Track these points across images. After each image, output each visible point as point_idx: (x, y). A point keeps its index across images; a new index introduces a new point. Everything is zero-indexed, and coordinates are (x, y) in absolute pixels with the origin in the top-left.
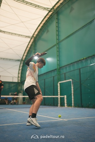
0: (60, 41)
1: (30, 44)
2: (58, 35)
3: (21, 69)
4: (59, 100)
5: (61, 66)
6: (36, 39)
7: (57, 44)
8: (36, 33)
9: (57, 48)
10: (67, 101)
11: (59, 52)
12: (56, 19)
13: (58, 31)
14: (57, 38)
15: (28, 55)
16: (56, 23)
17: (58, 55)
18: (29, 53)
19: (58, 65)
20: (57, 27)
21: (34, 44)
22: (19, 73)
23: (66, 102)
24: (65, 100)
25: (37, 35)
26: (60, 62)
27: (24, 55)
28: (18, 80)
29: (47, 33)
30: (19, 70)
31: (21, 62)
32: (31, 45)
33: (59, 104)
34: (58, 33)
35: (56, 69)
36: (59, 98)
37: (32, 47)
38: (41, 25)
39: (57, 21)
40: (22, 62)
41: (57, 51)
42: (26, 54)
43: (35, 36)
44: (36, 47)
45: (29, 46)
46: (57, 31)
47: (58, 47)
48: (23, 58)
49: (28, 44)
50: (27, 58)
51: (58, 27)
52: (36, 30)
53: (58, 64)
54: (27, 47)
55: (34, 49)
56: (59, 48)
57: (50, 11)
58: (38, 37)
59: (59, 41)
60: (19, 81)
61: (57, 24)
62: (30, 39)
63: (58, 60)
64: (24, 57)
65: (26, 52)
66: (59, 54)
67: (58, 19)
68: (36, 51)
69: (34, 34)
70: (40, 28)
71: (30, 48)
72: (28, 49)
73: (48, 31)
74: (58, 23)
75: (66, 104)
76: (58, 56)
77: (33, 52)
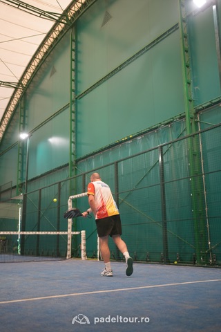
0: (79, 94)
1: (15, 102)
2: (75, 81)
4: (69, 242)
5: (79, 157)
6: (28, 91)
7: (72, 102)
8: (28, 76)
9: (72, 112)
10: (86, 245)
11: (75, 121)
12: (73, 40)
13: (75, 70)
14: (73, 88)
15: (9, 130)
16: (72, 50)
17: (73, 129)
18: (12, 124)
19: (71, 154)
20: (72, 60)
21: (22, 103)
23: (83, 247)
24: (83, 242)
25: (30, 81)
26: (76, 147)
29: (51, 75)
32: (17, 106)
33: (69, 253)
34: (76, 76)
35: (67, 165)
36: (69, 237)
37: (17, 111)
38: (40, 56)
39: (73, 48)
41: (72, 120)
42: (3, 128)
43: (24, 82)
44: (27, 111)
45: (12, 108)
46: (72, 70)
47: (73, 109)
49: (9, 104)
51: (76, 60)
52: (28, 67)
53: (73, 152)
54: (7, 110)
55: (21, 116)
56: (76, 112)
57: (58, 22)
58: (31, 85)
59: (76, 94)
61: (73, 53)
62: (13, 89)
63: (71, 142)
65: (5, 122)
66: (76, 127)
67: (76, 41)
68: (26, 119)
69: (22, 78)
70: (36, 62)
71: (14, 112)
72: (9, 115)
73: (54, 72)
74: (76, 50)
75: (83, 253)
76: (72, 131)
77: (21, 124)
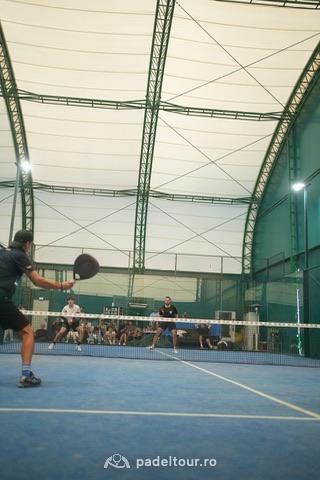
1: (279, 139)
3: (250, 229)
6: (298, 121)
8: (297, 100)
15: (273, 180)
18: (276, 171)
21: (291, 138)
22: (245, 244)
25: (301, 105)
27: (258, 182)
28: (243, 269)
30: (246, 232)
31: (251, 204)
32: (283, 144)
37: (284, 151)
40: (254, 206)
42: (264, 178)
43: (293, 109)
44: (298, 150)
45: (275, 148)
48: (255, 191)
49: (272, 143)
50: (269, 190)
52: (297, 86)
54: (269, 152)
55: (291, 158)
58: (303, 111)
60: (247, 271)
62: (277, 122)
64: (261, 187)
65: (267, 169)
68: (298, 161)
69: (289, 103)
70: (309, 77)
71: (279, 154)
72: (271, 158)
77: (290, 169)
